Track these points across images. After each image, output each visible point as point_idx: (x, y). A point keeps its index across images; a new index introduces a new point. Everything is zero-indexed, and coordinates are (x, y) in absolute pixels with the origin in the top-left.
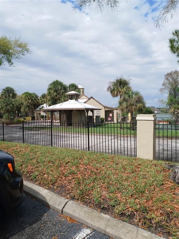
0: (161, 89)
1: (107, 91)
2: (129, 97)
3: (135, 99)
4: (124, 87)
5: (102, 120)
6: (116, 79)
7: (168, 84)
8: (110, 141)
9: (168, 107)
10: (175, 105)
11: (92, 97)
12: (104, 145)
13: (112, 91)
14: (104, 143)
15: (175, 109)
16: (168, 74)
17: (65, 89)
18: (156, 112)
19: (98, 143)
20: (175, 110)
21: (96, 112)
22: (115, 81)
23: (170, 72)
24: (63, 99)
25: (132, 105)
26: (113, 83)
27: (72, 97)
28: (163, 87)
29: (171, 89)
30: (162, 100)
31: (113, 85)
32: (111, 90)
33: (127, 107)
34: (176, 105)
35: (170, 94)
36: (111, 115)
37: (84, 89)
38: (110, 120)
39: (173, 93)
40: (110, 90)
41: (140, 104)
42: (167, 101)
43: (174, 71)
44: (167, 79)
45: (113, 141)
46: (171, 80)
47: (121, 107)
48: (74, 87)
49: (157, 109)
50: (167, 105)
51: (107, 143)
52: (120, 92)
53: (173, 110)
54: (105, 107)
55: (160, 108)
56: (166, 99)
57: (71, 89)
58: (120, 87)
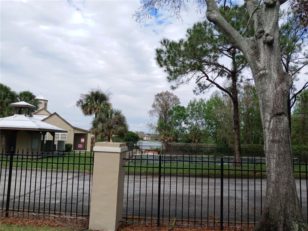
0: (151, 111)
1: (76, 106)
2: (107, 116)
3: (114, 120)
4: (100, 103)
5: (68, 148)
6: (91, 91)
7: (158, 106)
8: (65, 183)
9: (158, 133)
10: (165, 130)
11: (55, 113)
12: (53, 190)
13: (84, 107)
14: (54, 186)
15: (165, 135)
16: (158, 95)
17: (13, 97)
18: (145, 138)
19: (43, 185)
20: (165, 137)
21: (60, 135)
22: (89, 94)
23: (161, 92)
24: (6, 113)
25: (110, 128)
26: (86, 96)
27: (20, 110)
28: (153, 109)
29: (161, 111)
30: (152, 124)
31: (87, 99)
32: (82, 106)
33: (103, 131)
34: (166, 132)
35: (161, 118)
36: (83, 140)
37: (47, 101)
38: (81, 147)
39: (164, 117)
40: (81, 104)
41: (121, 128)
42: (157, 126)
43: (165, 91)
44: (157, 100)
45: (70, 181)
46: (162, 101)
47: (95, 129)
48: (28, 96)
49: (147, 135)
50: (156, 130)
51: (59, 186)
52: (95, 109)
53: (163, 137)
54: (75, 128)
55: (150, 134)
56: (156, 123)
57: (23, 98)
58: (96, 102)
